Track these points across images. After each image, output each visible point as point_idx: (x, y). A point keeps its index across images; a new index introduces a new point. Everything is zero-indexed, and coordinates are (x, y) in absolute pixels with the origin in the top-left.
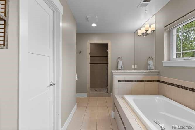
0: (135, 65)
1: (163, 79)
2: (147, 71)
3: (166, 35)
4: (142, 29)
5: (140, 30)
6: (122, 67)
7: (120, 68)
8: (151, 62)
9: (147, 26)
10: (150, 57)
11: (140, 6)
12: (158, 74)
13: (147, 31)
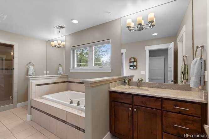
0: (47, 71)
1: (70, 80)
2: (58, 75)
3: (71, 52)
4: (55, 42)
5: (54, 42)
6: (34, 73)
7: (32, 74)
8: (60, 68)
9: (59, 42)
10: (60, 65)
11: (56, 28)
12: (67, 77)
13: (59, 45)
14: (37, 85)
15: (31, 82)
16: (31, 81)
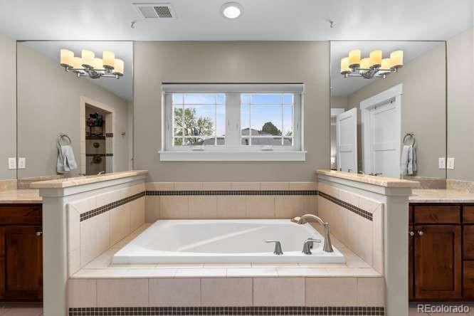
10: (62, 136)
14: (84, 217)
15: (67, 206)
16: (65, 201)
